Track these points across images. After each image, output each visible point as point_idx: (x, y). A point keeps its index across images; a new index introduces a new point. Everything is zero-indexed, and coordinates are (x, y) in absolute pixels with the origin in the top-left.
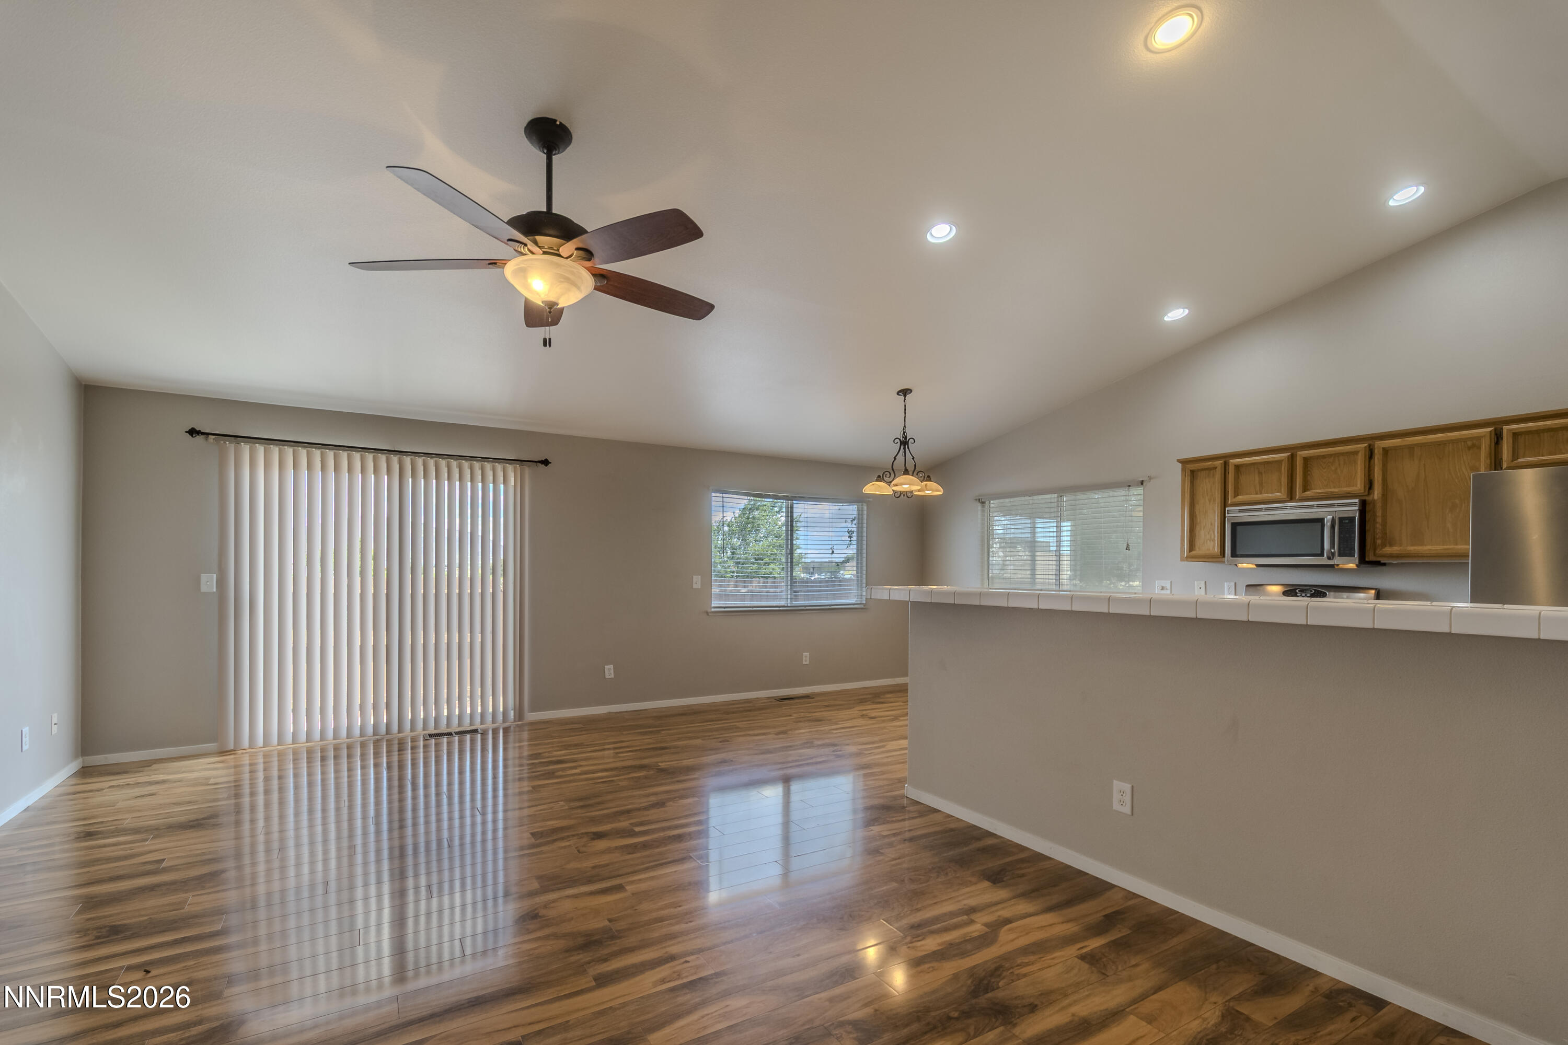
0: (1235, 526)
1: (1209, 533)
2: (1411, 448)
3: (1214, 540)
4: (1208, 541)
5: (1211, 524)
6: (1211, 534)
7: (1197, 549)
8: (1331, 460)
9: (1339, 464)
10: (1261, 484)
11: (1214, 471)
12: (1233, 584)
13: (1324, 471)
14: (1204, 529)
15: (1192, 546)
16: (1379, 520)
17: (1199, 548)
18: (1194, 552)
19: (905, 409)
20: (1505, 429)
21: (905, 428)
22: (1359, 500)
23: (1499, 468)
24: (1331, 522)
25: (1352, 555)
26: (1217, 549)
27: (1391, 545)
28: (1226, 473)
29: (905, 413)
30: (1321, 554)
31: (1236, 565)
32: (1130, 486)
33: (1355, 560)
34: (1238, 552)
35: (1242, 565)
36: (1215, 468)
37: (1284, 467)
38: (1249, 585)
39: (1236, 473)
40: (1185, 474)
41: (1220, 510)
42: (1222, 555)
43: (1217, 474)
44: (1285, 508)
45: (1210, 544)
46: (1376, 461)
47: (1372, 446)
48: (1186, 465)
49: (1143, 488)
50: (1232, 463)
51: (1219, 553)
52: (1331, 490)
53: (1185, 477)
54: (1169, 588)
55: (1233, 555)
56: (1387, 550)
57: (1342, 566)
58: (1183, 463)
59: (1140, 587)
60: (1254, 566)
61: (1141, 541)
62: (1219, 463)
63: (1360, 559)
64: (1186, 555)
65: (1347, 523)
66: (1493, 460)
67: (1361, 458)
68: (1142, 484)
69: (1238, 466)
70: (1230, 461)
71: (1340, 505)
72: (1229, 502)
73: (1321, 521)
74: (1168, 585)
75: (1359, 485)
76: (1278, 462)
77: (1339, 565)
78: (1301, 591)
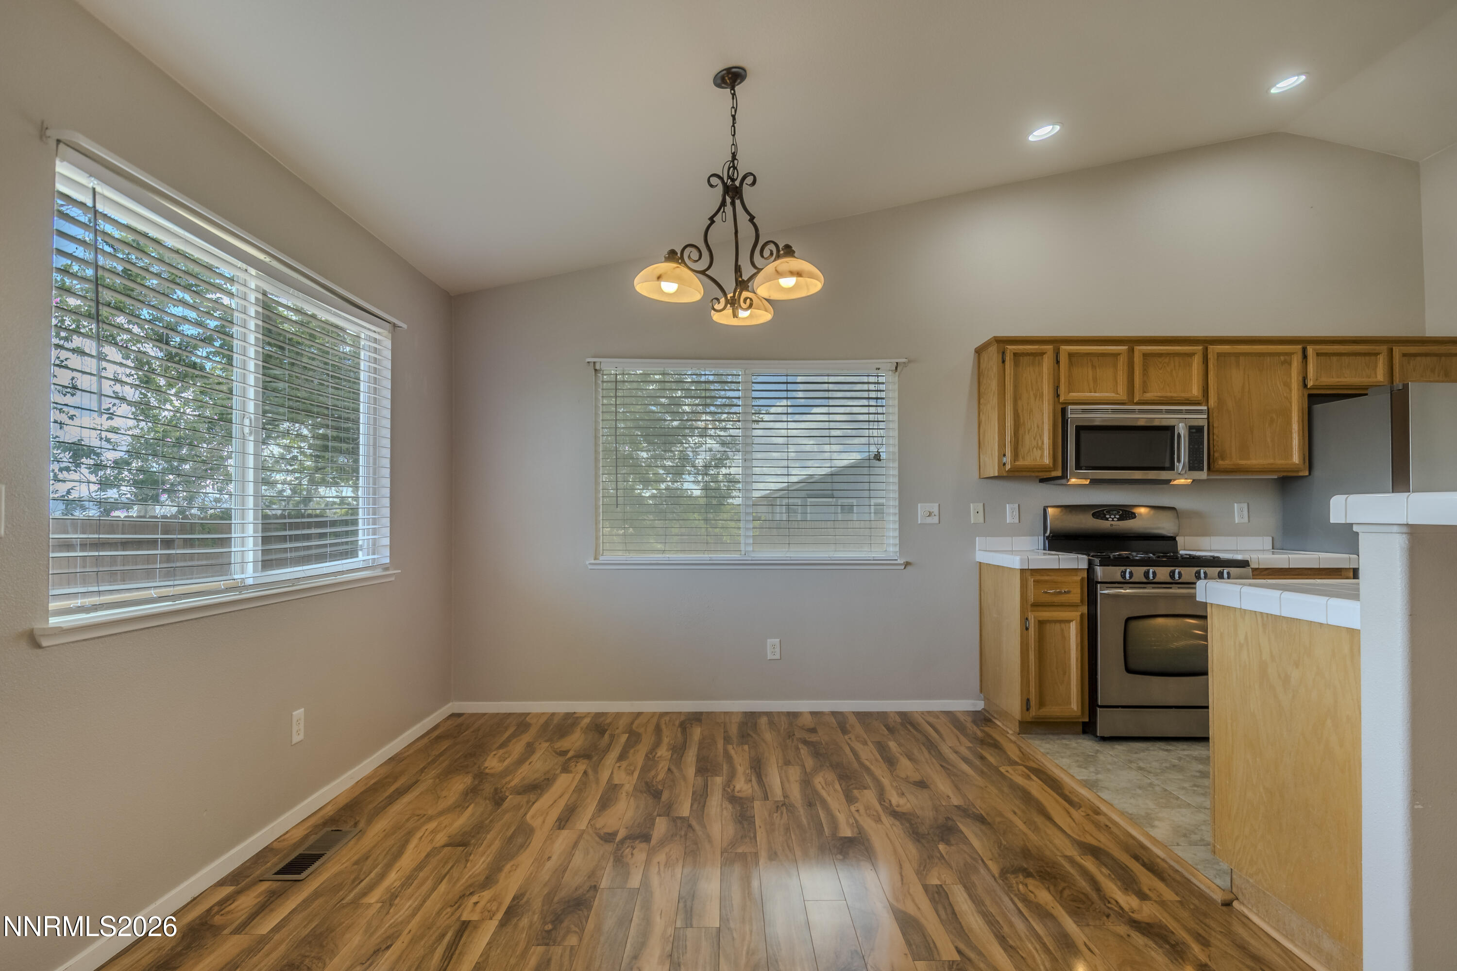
0: (1079, 429)
1: (1035, 439)
2: (1237, 355)
3: (1041, 448)
4: (1035, 450)
5: (1038, 427)
6: (1038, 440)
7: (1021, 460)
8: (1167, 360)
9: (1175, 366)
10: (1095, 380)
11: (1040, 357)
12: (1015, 505)
13: (1161, 372)
14: (1028, 434)
15: (1016, 455)
16: (1216, 431)
17: (1023, 458)
18: (1017, 463)
19: (734, 117)
20: (1310, 350)
21: (734, 156)
22: (1205, 408)
23: (1305, 386)
24: (1182, 429)
25: (1203, 470)
26: (1047, 460)
27: (1223, 459)
28: (1058, 362)
29: (733, 126)
30: (1172, 468)
31: (1068, 481)
32: (879, 369)
33: (1203, 475)
34: (1083, 463)
35: (1073, 481)
36: (1042, 354)
37: (1122, 362)
38: (1047, 507)
39: (1071, 363)
40: (1003, 358)
41: (1051, 408)
42: (1055, 468)
43: (1047, 362)
44: (1133, 411)
45: (1037, 453)
46: (1211, 366)
47: (1206, 350)
48: (1009, 347)
49: (897, 373)
50: (1065, 350)
51: (1051, 465)
52: (1169, 394)
53: (1004, 362)
54: (937, 514)
55: (1078, 467)
56: (1222, 464)
57: (1176, 482)
58: (1002, 342)
59: (895, 514)
60: (1087, 482)
61: (896, 449)
62: (1049, 348)
63: (1208, 475)
64: (1008, 467)
65: (1195, 432)
66: (1301, 378)
67: (1197, 362)
68: (896, 368)
69: (1071, 355)
70: (1065, 348)
71: (1188, 412)
72: (1062, 399)
73: (1170, 429)
74: (935, 510)
75: (1195, 391)
76: (1116, 355)
77: (1175, 480)
78: (1109, 512)
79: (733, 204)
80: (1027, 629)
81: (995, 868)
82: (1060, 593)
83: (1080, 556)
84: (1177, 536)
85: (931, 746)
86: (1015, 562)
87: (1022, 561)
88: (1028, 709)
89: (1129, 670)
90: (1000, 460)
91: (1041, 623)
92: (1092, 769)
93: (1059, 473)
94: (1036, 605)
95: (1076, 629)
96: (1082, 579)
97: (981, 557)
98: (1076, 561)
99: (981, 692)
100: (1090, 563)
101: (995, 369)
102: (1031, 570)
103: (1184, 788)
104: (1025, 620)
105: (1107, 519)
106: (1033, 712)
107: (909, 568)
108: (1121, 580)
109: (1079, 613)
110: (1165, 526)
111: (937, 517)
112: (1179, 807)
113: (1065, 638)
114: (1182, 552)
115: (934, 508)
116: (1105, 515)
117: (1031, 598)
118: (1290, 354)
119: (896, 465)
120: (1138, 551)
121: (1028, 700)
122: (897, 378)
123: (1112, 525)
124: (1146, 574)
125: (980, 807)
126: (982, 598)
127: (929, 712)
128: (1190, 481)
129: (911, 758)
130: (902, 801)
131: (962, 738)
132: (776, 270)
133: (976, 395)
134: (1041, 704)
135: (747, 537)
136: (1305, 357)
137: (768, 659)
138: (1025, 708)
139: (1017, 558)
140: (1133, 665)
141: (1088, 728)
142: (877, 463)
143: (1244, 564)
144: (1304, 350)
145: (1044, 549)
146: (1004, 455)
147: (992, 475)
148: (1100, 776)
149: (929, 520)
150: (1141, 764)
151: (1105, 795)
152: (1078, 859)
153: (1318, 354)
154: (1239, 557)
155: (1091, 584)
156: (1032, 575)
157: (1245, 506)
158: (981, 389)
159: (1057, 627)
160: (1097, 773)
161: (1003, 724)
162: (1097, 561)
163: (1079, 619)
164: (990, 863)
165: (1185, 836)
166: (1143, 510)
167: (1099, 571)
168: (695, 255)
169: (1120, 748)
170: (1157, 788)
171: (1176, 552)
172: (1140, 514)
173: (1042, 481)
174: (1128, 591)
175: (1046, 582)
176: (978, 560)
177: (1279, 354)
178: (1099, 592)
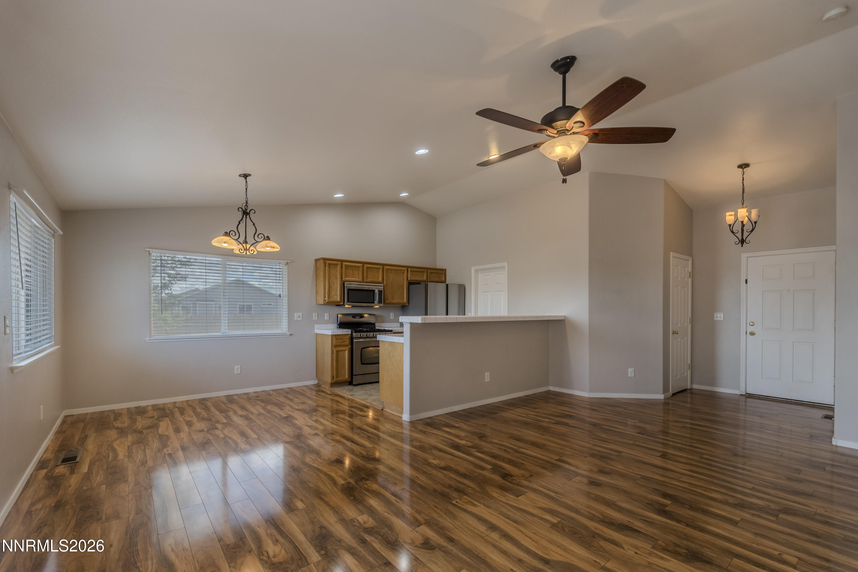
0: (349, 290)
2: (391, 270)
3: (337, 295)
4: (335, 296)
5: (336, 288)
6: (336, 293)
8: (373, 270)
9: (375, 272)
10: (353, 274)
12: (328, 314)
13: (371, 273)
14: (333, 290)
15: (329, 297)
16: (386, 292)
17: (331, 298)
18: (330, 300)
19: (246, 189)
20: (409, 269)
21: (247, 203)
22: (383, 285)
23: (408, 280)
24: (377, 291)
25: (382, 303)
26: (339, 299)
27: (387, 300)
28: (342, 268)
29: (246, 192)
30: (374, 303)
31: (345, 306)
32: (280, 263)
33: (382, 305)
34: (349, 301)
35: (346, 306)
36: (337, 265)
37: (361, 269)
38: (338, 314)
39: (346, 268)
40: (325, 265)
41: (340, 283)
42: (341, 302)
43: (339, 267)
44: (363, 285)
45: (336, 297)
46: (385, 272)
47: (383, 267)
48: (327, 261)
49: (287, 266)
50: (344, 264)
51: (340, 301)
52: (373, 280)
53: (325, 266)
54: (302, 316)
55: (348, 302)
56: (387, 301)
57: (375, 307)
58: (325, 259)
59: (286, 317)
60: (351, 306)
61: (287, 293)
62: (339, 263)
63: (384, 305)
64: (327, 301)
65: (380, 292)
66: (407, 277)
67: (381, 270)
68: (287, 264)
69: (346, 266)
70: (344, 263)
71: (379, 286)
72: (343, 280)
73: (374, 291)
74: (301, 315)
75: (380, 280)
76: (359, 267)
77: (375, 306)
78: (357, 316)
79: (246, 217)
80: (333, 354)
81: (330, 414)
82: (343, 342)
83: (349, 330)
84: (376, 323)
85: (302, 394)
86: (329, 333)
87: (332, 332)
88: (333, 379)
89: (362, 364)
90: (324, 299)
91: (337, 352)
92: (352, 392)
93: (342, 304)
94: (336, 346)
95: (348, 353)
96: (349, 337)
97: (317, 331)
98: (348, 332)
99: (316, 378)
100: (352, 332)
101: (322, 268)
102: (335, 335)
103: (375, 392)
104: (332, 351)
105: (356, 318)
106: (335, 380)
107: (291, 336)
108: (360, 337)
109: (348, 348)
110: (372, 320)
111: (302, 318)
112: (374, 396)
113: (344, 356)
114: (377, 328)
115: (301, 314)
116: (355, 317)
117: (334, 344)
118: (404, 270)
119: (287, 299)
120: (365, 328)
121: (333, 376)
122: (287, 267)
123: (357, 320)
124: (367, 335)
125: (322, 404)
126: (317, 345)
127: (298, 386)
128: (379, 306)
129: (297, 398)
130: (299, 407)
131: (312, 391)
132: (266, 245)
133: (315, 276)
134: (337, 377)
135: (225, 326)
136: (408, 271)
137: (235, 373)
138: (332, 379)
139: (330, 331)
140: (363, 362)
141: (351, 383)
142: (279, 298)
143: (391, 331)
144: (408, 269)
145: (337, 328)
146: (325, 297)
147: (321, 304)
148: (354, 393)
149: (299, 319)
150: (365, 389)
151: (356, 397)
152: (350, 409)
153: (411, 271)
154: (390, 329)
155: (352, 338)
156: (335, 337)
157: (393, 313)
158: (317, 274)
159: (342, 352)
160: (353, 393)
161: (325, 386)
162: (354, 331)
163: (348, 349)
164: (328, 414)
165: (375, 400)
166: (366, 315)
167: (354, 334)
168: (234, 234)
169: (359, 387)
170: (369, 393)
171: (375, 328)
172: (365, 316)
173: (337, 305)
174: (362, 340)
175: (339, 338)
176: (315, 332)
177: (401, 270)
178: (354, 341)
